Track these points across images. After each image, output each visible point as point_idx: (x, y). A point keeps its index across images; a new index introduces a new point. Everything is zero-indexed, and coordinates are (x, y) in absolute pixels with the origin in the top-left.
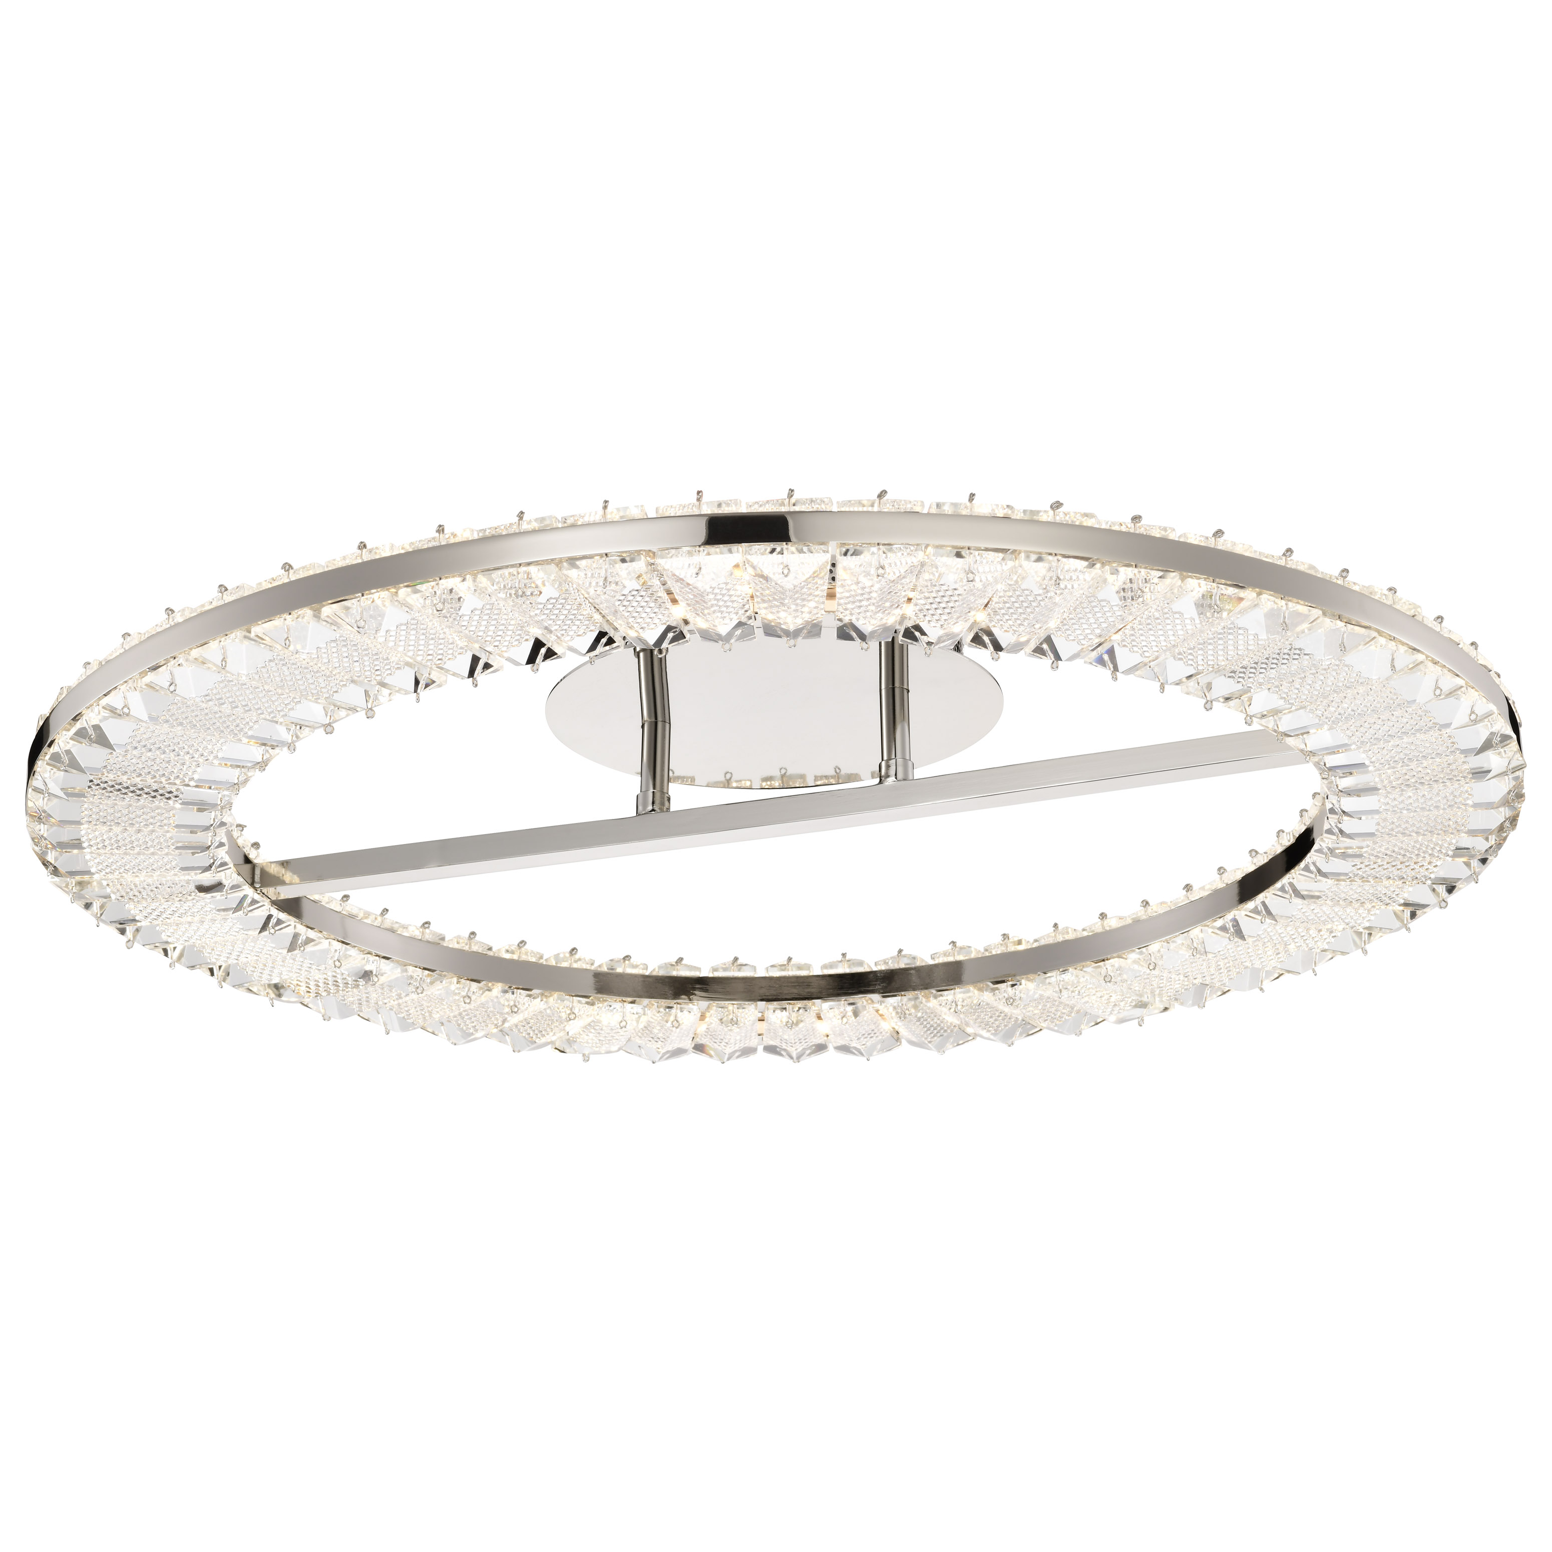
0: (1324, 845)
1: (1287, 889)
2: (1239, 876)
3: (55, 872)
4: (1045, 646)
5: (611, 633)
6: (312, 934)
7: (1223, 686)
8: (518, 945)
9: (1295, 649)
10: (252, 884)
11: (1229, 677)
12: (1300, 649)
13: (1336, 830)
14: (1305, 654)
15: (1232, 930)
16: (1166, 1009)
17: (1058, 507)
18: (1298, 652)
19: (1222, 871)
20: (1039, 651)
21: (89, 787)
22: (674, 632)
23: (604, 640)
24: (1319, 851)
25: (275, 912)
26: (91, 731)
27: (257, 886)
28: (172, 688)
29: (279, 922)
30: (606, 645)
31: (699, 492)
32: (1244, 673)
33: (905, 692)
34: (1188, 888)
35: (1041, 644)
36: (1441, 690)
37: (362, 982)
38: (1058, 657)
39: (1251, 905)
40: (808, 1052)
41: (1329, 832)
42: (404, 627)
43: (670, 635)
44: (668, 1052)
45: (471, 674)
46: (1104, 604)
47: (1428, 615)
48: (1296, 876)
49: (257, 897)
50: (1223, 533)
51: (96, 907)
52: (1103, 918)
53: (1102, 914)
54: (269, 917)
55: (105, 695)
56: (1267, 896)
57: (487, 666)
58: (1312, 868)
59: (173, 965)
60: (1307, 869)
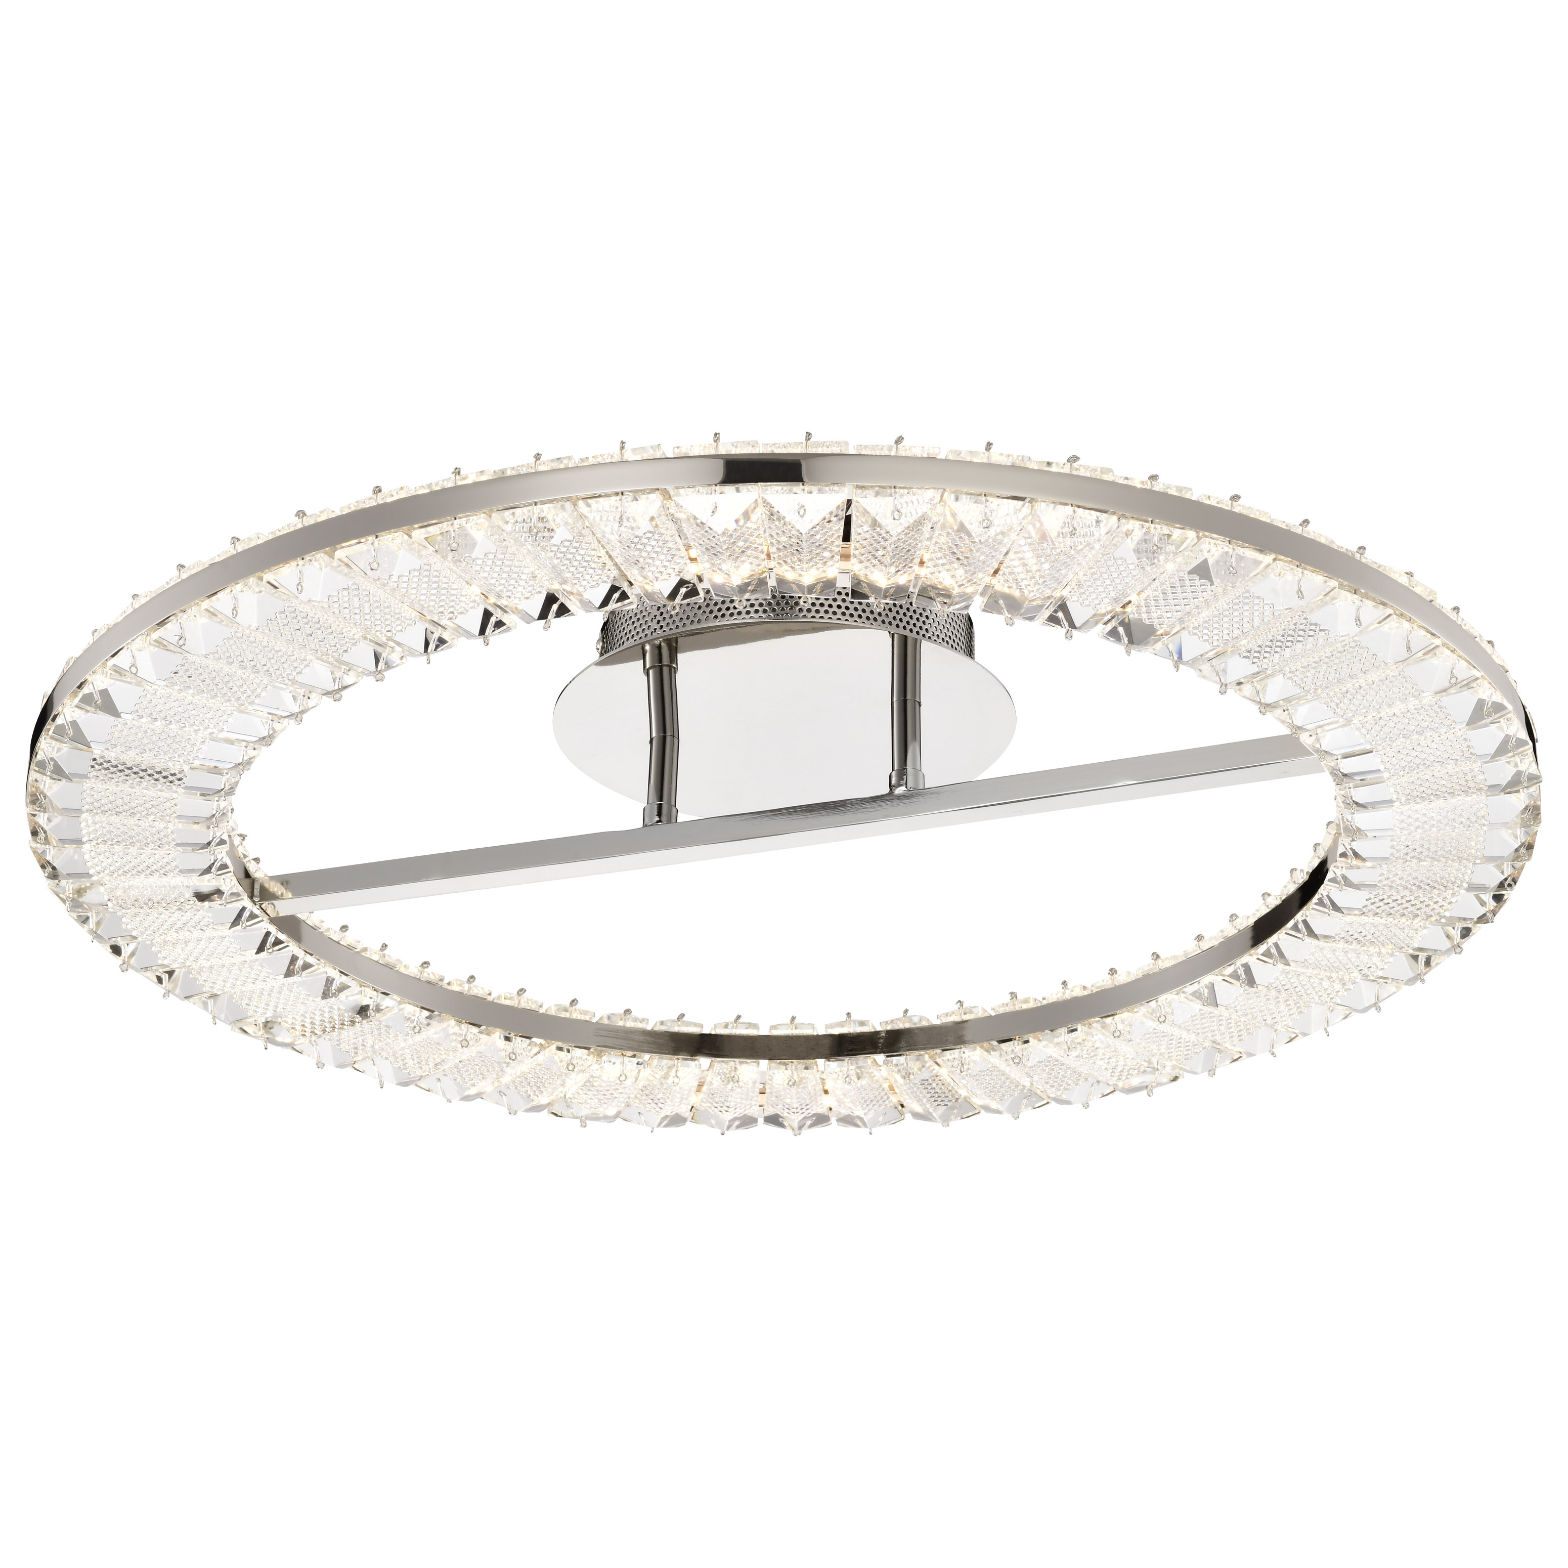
0: (1339, 873)
1: (1300, 927)
2: (1251, 921)
3: (54, 875)
4: (1060, 615)
5: (625, 586)
6: (310, 959)
7: (1238, 667)
8: (518, 993)
9: (1311, 624)
10: (251, 897)
11: (1244, 657)
12: (1316, 625)
13: (1350, 853)
14: (1321, 630)
15: (1244, 976)
16: (1175, 1079)
17: (1074, 461)
18: (1313, 627)
19: (1234, 918)
20: (1053, 619)
21: (93, 767)
22: (687, 587)
23: (616, 596)
24: (1333, 880)
25: (273, 929)
26: (97, 697)
27: (256, 899)
28: (181, 642)
29: (277, 942)
30: (618, 601)
31: (716, 434)
32: (1259, 652)
33: (917, 704)
34: (1199, 938)
35: (1056, 611)
36: (1457, 679)
37: (358, 1019)
38: (1072, 625)
39: (1262, 948)
40: (809, 1123)
41: (1343, 855)
42: (416, 573)
43: (683, 590)
44: (666, 1117)
45: (482, 631)
46: (1120, 562)
47: (1445, 603)
48: (1310, 913)
49: (257, 911)
50: (1240, 498)
51: (92, 923)
52: (1113, 974)
53: (1111, 970)
54: (268, 934)
55: (113, 656)
56: (1280, 937)
57: (499, 624)
58: (1326, 901)
59: (166, 995)
60: (1321, 903)
